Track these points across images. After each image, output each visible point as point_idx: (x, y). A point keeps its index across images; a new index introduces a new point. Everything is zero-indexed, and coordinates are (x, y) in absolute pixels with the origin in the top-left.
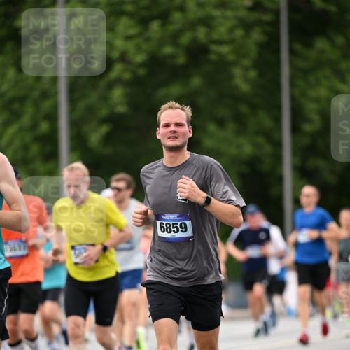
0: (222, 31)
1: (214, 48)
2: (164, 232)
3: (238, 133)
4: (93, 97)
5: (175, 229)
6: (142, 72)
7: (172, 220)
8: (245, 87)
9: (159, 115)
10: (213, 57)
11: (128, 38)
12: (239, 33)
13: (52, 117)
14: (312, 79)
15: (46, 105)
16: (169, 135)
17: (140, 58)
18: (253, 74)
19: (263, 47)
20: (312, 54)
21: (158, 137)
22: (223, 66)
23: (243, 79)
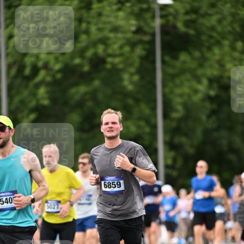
0: (115, 47)
1: (110, 60)
2: (106, 188)
4: (25, 93)
5: (114, 186)
6: (59, 76)
7: (111, 180)
8: (130, 87)
10: (108, 66)
12: (127, 49)
14: (177, 81)
17: (57, 67)
18: (136, 78)
19: (143, 59)
20: (178, 64)
21: (102, 131)
22: (116, 72)
23: (129, 81)
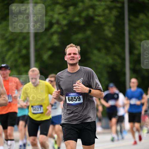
0: (99, 11)
1: (97, 18)
2: (70, 101)
3: (107, 54)
4: (45, 39)
5: (75, 100)
6: (65, 28)
7: (74, 96)
8: (110, 35)
9: (66, 50)
10: (96, 22)
11: (60, 14)
12: (107, 12)
13: (27, 48)
14: (138, 31)
15: (25, 42)
16: (71, 58)
17: (64, 22)
18: (113, 29)
20: (138, 21)
22: (101, 25)
23: (109, 31)
